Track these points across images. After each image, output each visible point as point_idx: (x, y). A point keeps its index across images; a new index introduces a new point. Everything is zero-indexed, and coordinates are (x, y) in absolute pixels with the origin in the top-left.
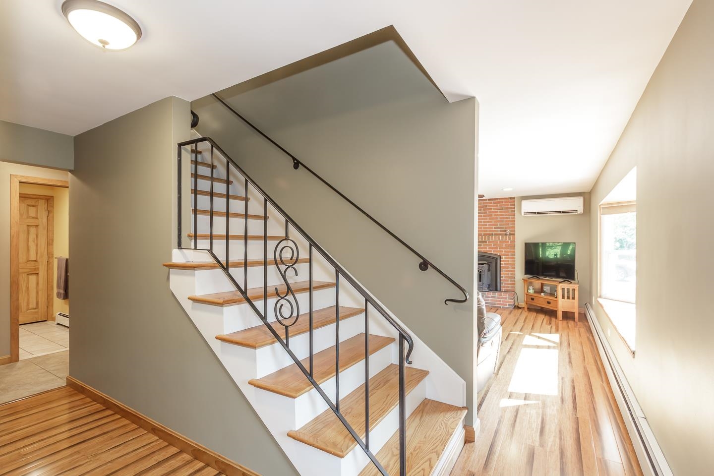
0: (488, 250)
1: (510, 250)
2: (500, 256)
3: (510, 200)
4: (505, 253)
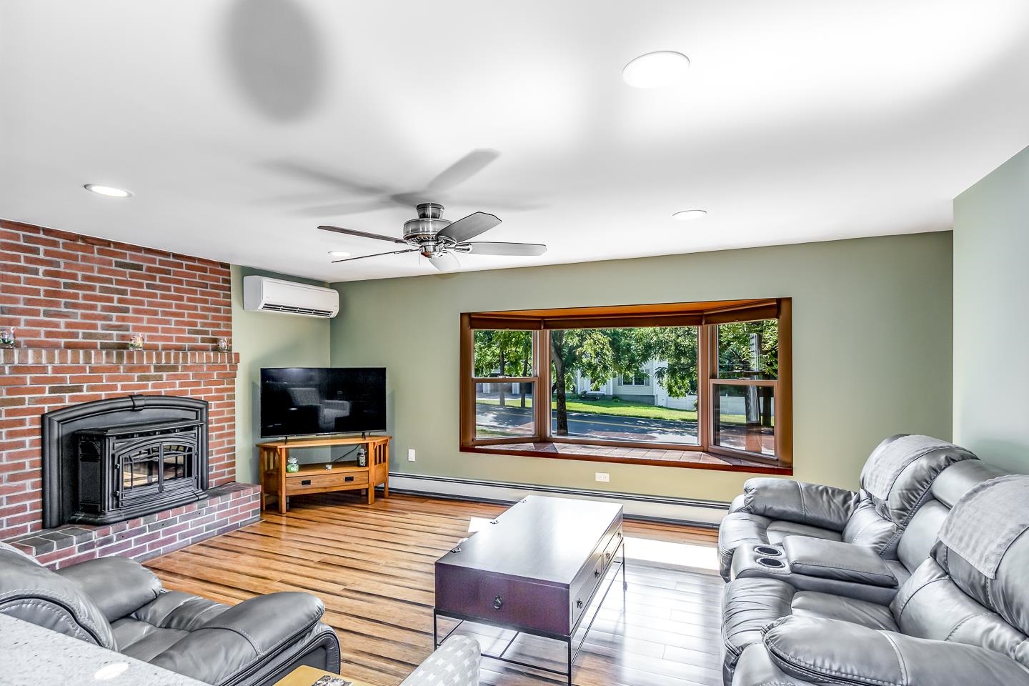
1: (225, 386)
2: (206, 403)
3: (220, 268)
4: (216, 394)
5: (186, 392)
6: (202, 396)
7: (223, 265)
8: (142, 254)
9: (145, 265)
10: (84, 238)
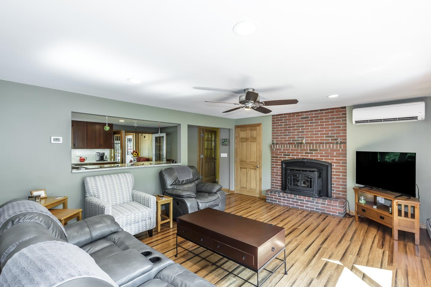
0: (319, 157)
1: (341, 158)
2: (331, 164)
3: (341, 109)
4: (336, 161)
5: (323, 159)
6: (330, 161)
7: (342, 108)
8: (309, 113)
9: (310, 116)
10: (292, 113)
